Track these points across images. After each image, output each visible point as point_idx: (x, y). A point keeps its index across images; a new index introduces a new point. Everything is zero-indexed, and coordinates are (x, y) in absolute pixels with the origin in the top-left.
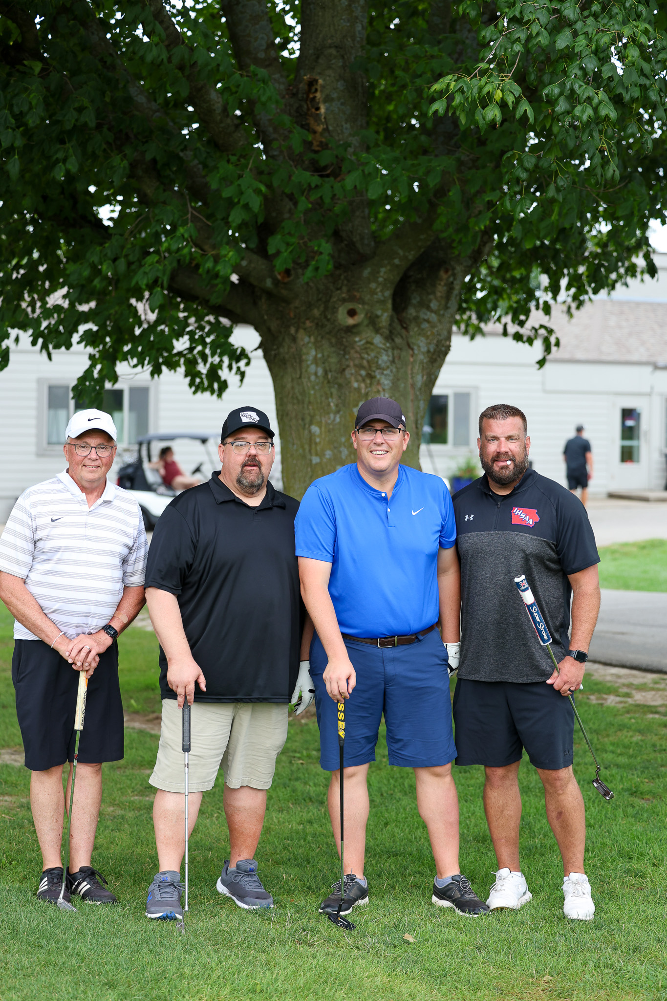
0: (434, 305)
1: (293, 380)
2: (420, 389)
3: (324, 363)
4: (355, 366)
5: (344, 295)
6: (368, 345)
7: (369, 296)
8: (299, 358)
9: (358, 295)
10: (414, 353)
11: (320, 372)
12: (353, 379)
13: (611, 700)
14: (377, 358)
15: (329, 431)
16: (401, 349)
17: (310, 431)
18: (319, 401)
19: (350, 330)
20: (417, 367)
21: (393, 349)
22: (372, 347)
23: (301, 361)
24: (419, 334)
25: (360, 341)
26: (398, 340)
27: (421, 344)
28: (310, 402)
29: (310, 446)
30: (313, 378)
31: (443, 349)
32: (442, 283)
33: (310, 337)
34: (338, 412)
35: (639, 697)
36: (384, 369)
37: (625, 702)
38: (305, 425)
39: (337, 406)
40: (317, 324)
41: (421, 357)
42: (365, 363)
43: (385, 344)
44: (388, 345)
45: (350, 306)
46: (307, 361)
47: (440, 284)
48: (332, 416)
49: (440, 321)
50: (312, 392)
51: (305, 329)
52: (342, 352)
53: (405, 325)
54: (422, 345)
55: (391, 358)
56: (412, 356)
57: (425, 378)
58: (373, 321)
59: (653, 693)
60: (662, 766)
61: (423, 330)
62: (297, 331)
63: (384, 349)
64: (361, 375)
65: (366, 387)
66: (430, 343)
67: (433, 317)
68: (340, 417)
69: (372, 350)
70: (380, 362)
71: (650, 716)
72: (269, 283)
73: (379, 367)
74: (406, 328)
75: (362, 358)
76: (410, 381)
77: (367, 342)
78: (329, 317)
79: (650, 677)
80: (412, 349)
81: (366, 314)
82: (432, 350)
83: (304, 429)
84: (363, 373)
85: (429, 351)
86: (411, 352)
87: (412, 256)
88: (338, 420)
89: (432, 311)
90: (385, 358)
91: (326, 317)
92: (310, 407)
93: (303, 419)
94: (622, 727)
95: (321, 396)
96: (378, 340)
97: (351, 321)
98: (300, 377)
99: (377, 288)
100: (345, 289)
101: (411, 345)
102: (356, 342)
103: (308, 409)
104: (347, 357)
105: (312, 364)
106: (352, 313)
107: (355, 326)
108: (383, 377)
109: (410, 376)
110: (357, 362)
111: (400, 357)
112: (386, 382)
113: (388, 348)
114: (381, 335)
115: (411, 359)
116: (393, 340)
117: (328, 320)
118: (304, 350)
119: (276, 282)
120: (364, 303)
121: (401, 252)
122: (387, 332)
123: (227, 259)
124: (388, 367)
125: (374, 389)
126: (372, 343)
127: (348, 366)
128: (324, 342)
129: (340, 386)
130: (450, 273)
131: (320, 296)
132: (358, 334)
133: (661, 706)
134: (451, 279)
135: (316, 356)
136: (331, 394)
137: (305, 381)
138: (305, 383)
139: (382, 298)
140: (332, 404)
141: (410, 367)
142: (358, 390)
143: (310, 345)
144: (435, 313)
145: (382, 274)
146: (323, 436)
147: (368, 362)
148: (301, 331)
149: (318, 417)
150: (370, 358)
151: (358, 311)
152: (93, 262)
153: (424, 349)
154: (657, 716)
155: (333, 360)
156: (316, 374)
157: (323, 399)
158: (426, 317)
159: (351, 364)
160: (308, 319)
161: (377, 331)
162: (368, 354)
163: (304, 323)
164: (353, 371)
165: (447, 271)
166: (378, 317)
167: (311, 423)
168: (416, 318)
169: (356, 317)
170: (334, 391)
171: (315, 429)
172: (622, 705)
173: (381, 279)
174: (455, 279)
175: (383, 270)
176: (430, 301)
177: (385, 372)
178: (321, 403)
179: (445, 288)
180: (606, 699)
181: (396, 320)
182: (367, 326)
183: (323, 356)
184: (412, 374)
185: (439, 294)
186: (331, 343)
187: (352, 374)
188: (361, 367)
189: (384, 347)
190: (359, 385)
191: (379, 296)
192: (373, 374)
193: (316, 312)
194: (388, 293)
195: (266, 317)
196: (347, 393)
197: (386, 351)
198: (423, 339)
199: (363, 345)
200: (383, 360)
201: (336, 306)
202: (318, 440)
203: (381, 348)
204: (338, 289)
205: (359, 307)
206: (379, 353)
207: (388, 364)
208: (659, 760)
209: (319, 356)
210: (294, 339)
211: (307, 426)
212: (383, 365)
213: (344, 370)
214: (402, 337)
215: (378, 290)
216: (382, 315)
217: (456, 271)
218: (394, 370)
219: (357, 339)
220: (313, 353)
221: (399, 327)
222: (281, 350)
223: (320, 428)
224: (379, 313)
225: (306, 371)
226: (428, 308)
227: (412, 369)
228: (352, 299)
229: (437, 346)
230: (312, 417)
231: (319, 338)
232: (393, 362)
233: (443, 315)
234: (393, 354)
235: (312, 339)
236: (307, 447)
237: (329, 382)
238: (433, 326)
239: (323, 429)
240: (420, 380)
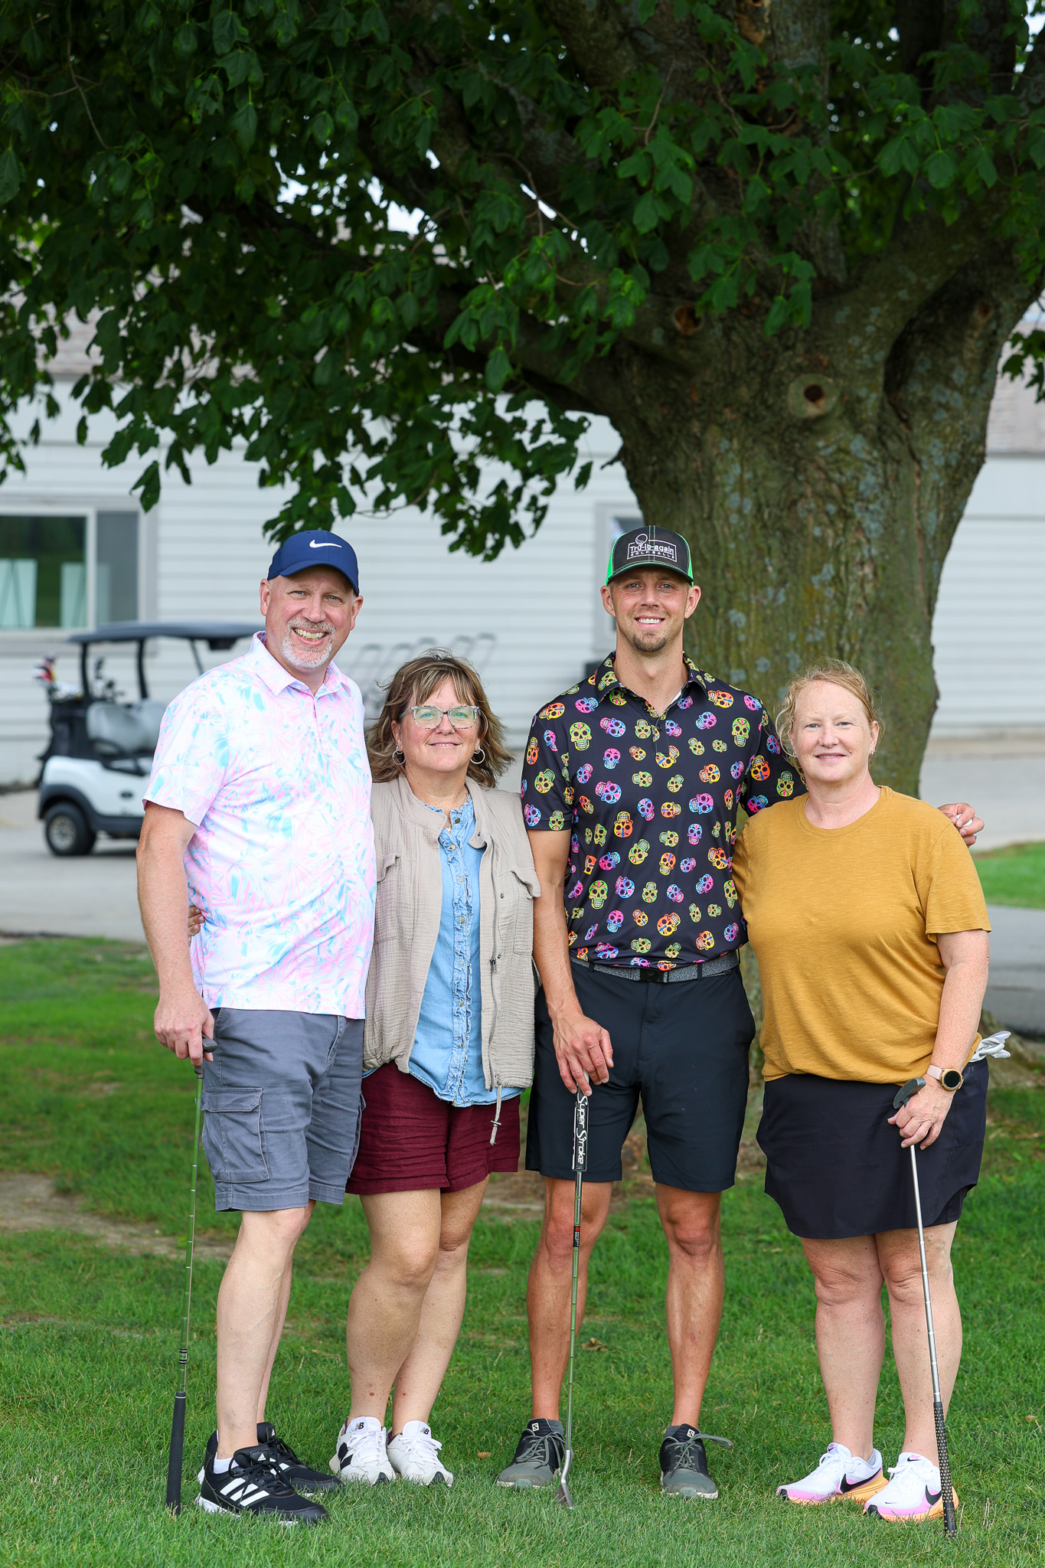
0: (958, 376)
1: (693, 523)
2: (934, 538)
3: (756, 490)
4: (816, 494)
5: (799, 360)
6: (842, 456)
7: (846, 361)
8: (707, 480)
9: (825, 359)
10: (921, 468)
11: (749, 506)
12: (811, 521)
14: (858, 479)
15: (765, 621)
16: (898, 462)
17: (727, 621)
18: (745, 562)
19: (810, 426)
20: (927, 497)
21: (885, 462)
22: (848, 458)
23: (712, 486)
24: (931, 433)
25: (826, 447)
26: (893, 445)
27: (934, 452)
28: (727, 565)
29: (727, 649)
30: (734, 518)
31: (974, 460)
32: (976, 334)
33: (731, 440)
34: (783, 583)
36: (869, 501)
38: (717, 609)
39: (780, 571)
40: (747, 415)
41: (935, 476)
42: (835, 489)
43: (870, 453)
44: (875, 454)
45: (810, 380)
46: (724, 486)
47: (971, 336)
48: (770, 591)
49: (968, 407)
50: (732, 546)
51: (721, 426)
52: (791, 469)
53: (905, 416)
54: (936, 452)
55: (881, 480)
56: (919, 475)
57: (942, 516)
58: (850, 409)
61: (937, 423)
62: (704, 430)
63: (869, 463)
64: (827, 513)
65: (837, 535)
66: (950, 450)
67: (956, 399)
68: (787, 594)
69: (848, 465)
70: (862, 487)
72: (657, 337)
73: (860, 497)
74: (905, 421)
75: (830, 480)
76: (916, 523)
77: (840, 450)
78: (771, 401)
80: (919, 462)
81: (842, 396)
82: (954, 463)
83: (715, 616)
84: (832, 508)
85: (947, 466)
86: (917, 468)
87: (931, 284)
88: (782, 598)
89: (954, 388)
90: (871, 479)
91: (764, 402)
92: (728, 575)
93: (713, 598)
95: (750, 553)
96: (858, 445)
97: (812, 410)
98: (710, 518)
99: (861, 346)
100: (800, 348)
101: (918, 455)
102: (818, 449)
103: (724, 577)
104: (801, 478)
105: (733, 491)
106: (814, 394)
107: (819, 419)
108: (867, 515)
109: (915, 514)
110: (820, 487)
111: (897, 479)
112: (873, 526)
113: (876, 459)
114: (865, 435)
115: (918, 482)
116: (884, 444)
117: (768, 408)
118: (719, 466)
119: (672, 336)
120: (836, 375)
121: (913, 277)
122: (873, 428)
124: (876, 497)
125: (852, 538)
126: (847, 452)
127: (802, 495)
128: (756, 450)
129: (786, 534)
130: (991, 314)
131: (754, 361)
132: (822, 433)
134: (993, 326)
135: (741, 475)
136: (769, 549)
137: (718, 524)
138: (718, 529)
139: (870, 365)
140: (770, 569)
141: (915, 496)
142: (821, 541)
143: (731, 455)
144: (960, 391)
145: (872, 319)
146: (753, 630)
147: (841, 487)
148: (714, 430)
149: (742, 594)
150: (844, 479)
151: (825, 389)
153: (939, 462)
155: (774, 484)
156: (740, 511)
157: (754, 558)
158: (943, 400)
159: (809, 491)
160: (726, 406)
161: (857, 427)
162: (841, 473)
163: (721, 413)
164: (813, 505)
165: (985, 311)
166: (860, 400)
167: (729, 606)
168: (924, 402)
169: (822, 402)
170: (774, 543)
171: (737, 616)
173: (870, 329)
174: (999, 326)
175: (875, 311)
176: (952, 368)
177: (871, 507)
178: (749, 566)
179: (980, 343)
181: (887, 406)
182: (840, 418)
183: (755, 476)
184: (918, 509)
185: (968, 355)
186: (771, 451)
187: (809, 511)
188: (829, 497)
189: (868, 458)
190: (823, 532)
191: (866, 361)
192: (849, 510)
193: (744, 393)
194: (881, 356)
195: (639, 401)
196: (800, 546)
197: (873, 466)
198: (937, 442)
199: (831, 454)
200: (867, 484)
201: (786, 381)
202: (742, 638)
203: (863, 461)
204: (787, 348)
205: (827, 382)
206: (859, 470)
207: (877, 490)
209: (748, 476)
210: (699, 444)
211: (721, 610)
212: (868, 494)
213: (794, 503)
214: (900, 438)
215: (864, 349)
216: (868, 397)
217: (1001, 310)
218: (888, 502)
219: (821, 444)
220: (736, 470)
221: (894, 421)
222: (670, 465)
223: (748, 615)
224: (862, 392)
225: (722, 505)
226: (948, 382)
227: (919, 502)
228: (815, 367)
229: (962, 454)
230: (732, 594)
231: (749, 443)
232: (885, 486)
233: (974, 395)
234: (885, 472)
235: (736, 444)
236: (720, 651)
237: (764, 526)
238: (956, 417)
239: (753, 617)
240: (933, 520)
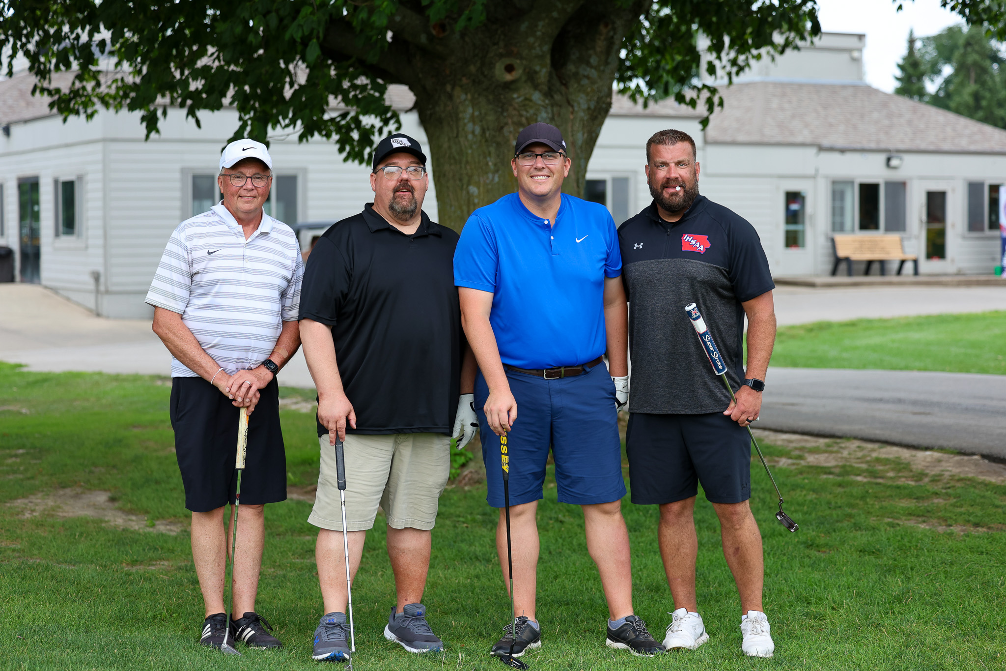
0: (594, 60)
1: (449, 139)
2: (581, 147)
3: (481, 121)
4: (514, 123)
5: (501, 50)
6: (527, 102)
7: (527, 51)
8: (455, 117)
9: (515, 50)
10: (574, 110)
11: (478, 130)
13: (783, 462)
14: (537, 115)
15: (488, 191)
16: (560, 106)
17: (468, 192)
18: (477, 160)
19: (508, 86)
20: (577, 125)
21: (552, 106)
22: (531, 104)
23: (458, 119)
24: (579, 91)
25: (518, 98)
26: (557, 97)
27: (581, 101)
28: (467, 162)
29: (468, 206)
30: (470, 137)
31: (604, 106)
33: (466, 94)
34: (497, 171)
35: (811, 459)
37: (798, 464)
38: (463, 185)
39: (495, 165)
40: (474, 81)
41: (581, 114)
42: (524, 120)
43: (544, 101)
44: (547, 101)
45: (508, 61)
46: (464, 119)
47: (600, 39)
48: (490, 176)
49: (600, 78)
50: (470, 151)
51: (461, 86)
52: (500, 110)
53: (564, 82)
54: (582, 102)
55: (550, 115)
56: (572, 113)
57: (586, 135)
58: (531, 77)
59: (826, 455)
60: (837, 521)
61: (583, 86)
62: (453, 88)
63: (543, 106)
66: (590, 100)
67: (593, 73)
68: (499, 177)
69: (531, 107)
71: (825, 477)
72: (423, 39)
74: (565, 85)
75: (521, 116)
76: (570, 139)
77: (526, 99)
78: (486, 73)
79: (822, 441)
80: (572, 106)
81: (524, 70)
82: (592, 107)
83: (462, 189)
85: (589, 108)
86: (571, 109)
87: (570, 8)
88: (496, 179)
89: (592, 67)
90: (544, 115)
91: (483, 73)
92: (468, 167)
93: (461, 180)
94: (795, 487)
95: (479, 155)
96: (537, 97)
97: (508, 77)
98: (457, 136)
99: (535, 43)
100: (502, 44)
101: (572, 102)
102: (513, 99)
103: (466, 168)
104: (505, 114)
105: (469, 122)
106: (509, 69)
107: (513, 82)
109: (570, 134)
110: (515, 119)
111: (559, 115)
113: (547, 105)
114: (540, 91)
115: (572, 117)
116: (552, 97)
117: (485, 76)
118: (461, 108)
119: (431, 38)
120: (521, 58)
121: (559, 5)
122: (545, 88)
123: (381, 9)
126: (531, 100)
127: (506, 124)
128: (481, 99)
129: (498, 145)
130: (610, 27)
131: (477, 51)
132: (516, 90)
133: (836, 467)
134: (611, 33)
135: (473, 113)
136: (490, 153)
137: (462, 140)
138: (462, 142)
139: (540, 53)
140: (490, 164)
141: (570, 125)
143: (467, 103)
144: (596, 68)
145: (540, 28)
146: (482, 196)
147: (527, 119)
148: (458, 89)
149: (476, 178)
150: (528, 115)
151: (516, 66)
152: (244, 17)
153: (584, 106)
154: (831, 477)
155: (491, 118)
156: (473, 132)
157: (482, 158)
158: (586, 73)
159: (510, 121)
160: (464, 75)
161: (536, 87)
162: (527, 112)
163: (461, 80)
164: (512, 129)
165: (606, 25)
166: (536, 72)
167: (469, 184)
168: (576, 74)
169: (514, 73)
170: (492, 149)
171: (473, 189)
172: (793, 467)
173: (539, 33)
174: (615, 33)
175: (541, 24)
176: (590, 56)
178: (479, 162)
179: (605, 43)
180: (778, 462)
181: (555, 76)
182: (526, 82)
183: (481, 114)
184: (572, 131)
185: (598, 49)
186: (488, 100)
187: (510, 132)
188: (520, 124)
189: (543, 103)
191: (537, 51)
193: (473, 69)
194: (546, 48)
195: (420, 75)
196: (506, 151)
197: (546, 108)
198: (583, 96)
199: (522, 102)
201: (494, 61)
202: (476, 201)
203: (540, 105)
204: (494, 44)
205: (517, 62)
206: (538, 110)
208: (835, 516)
209: (477, 113)
210: (450, 97)
211: (465, 187)
213: (502, 128)
214: (561, 94)
215: (537, 44)
216: (540, 71)
217: (616, 26)
219: (515, 96)
220: (470, 110)
221: (558, 84)
222: (437, 109)
223: (479, 188)
224: (537, 68)
225: (463, 129)
226: (588, 63)
227: (572, 127)
228: (510, 54)
229: (598, 102)
230: (470, 177)
231: (476, 96)
232: (553, 119)
233: (603, 71)
234: (552, 111)
235: (469, 96)
236: (465, 208)
237: (486, 141)
238: (593, 82)
239: (481, 189)
240: (580, 137)
